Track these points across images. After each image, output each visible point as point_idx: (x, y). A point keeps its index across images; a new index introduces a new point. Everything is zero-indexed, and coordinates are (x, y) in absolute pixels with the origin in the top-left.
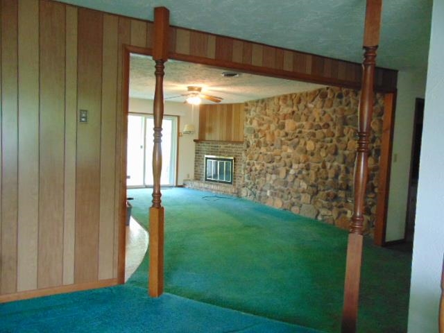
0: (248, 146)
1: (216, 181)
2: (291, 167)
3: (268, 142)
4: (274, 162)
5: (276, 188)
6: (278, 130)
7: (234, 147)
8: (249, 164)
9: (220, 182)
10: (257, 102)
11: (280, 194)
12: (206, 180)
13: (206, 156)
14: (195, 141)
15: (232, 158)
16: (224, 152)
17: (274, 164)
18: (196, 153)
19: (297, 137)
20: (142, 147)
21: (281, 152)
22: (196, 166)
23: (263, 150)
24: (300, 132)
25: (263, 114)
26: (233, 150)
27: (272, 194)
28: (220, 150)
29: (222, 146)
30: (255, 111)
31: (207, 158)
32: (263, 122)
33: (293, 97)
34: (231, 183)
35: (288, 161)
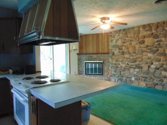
0: (113, 55)
1: (93, 74)
2: (152, 64)
3: (131, 52)
4: (136, 62)
5: (139, 76)
6: (138, 45)
7: (102, 56)
8: (115, 64)
9: (95, 74)
10: (120, 31)
11: (143, 79)
12: (86, 74)
13: (85, 62)
14: (77, 54)
15: (102, 62)
16: (96, 59)
17: (137, 63)
18: (78, 60)
19: (156, 47)
20: (51, 59)
21: (143, 56)
22: (78, 67)
23: (127, 56)
24: (159, 44)
25: (125, 37)
26: (102, 57)
27: (136, 79)
28: (94, 58)
29: (95, 56)
30: (119, 36)
31: (86, 63)
32: (126, 41)
33: (151, 25)
34: (102, 75)
35: (148, 61)
